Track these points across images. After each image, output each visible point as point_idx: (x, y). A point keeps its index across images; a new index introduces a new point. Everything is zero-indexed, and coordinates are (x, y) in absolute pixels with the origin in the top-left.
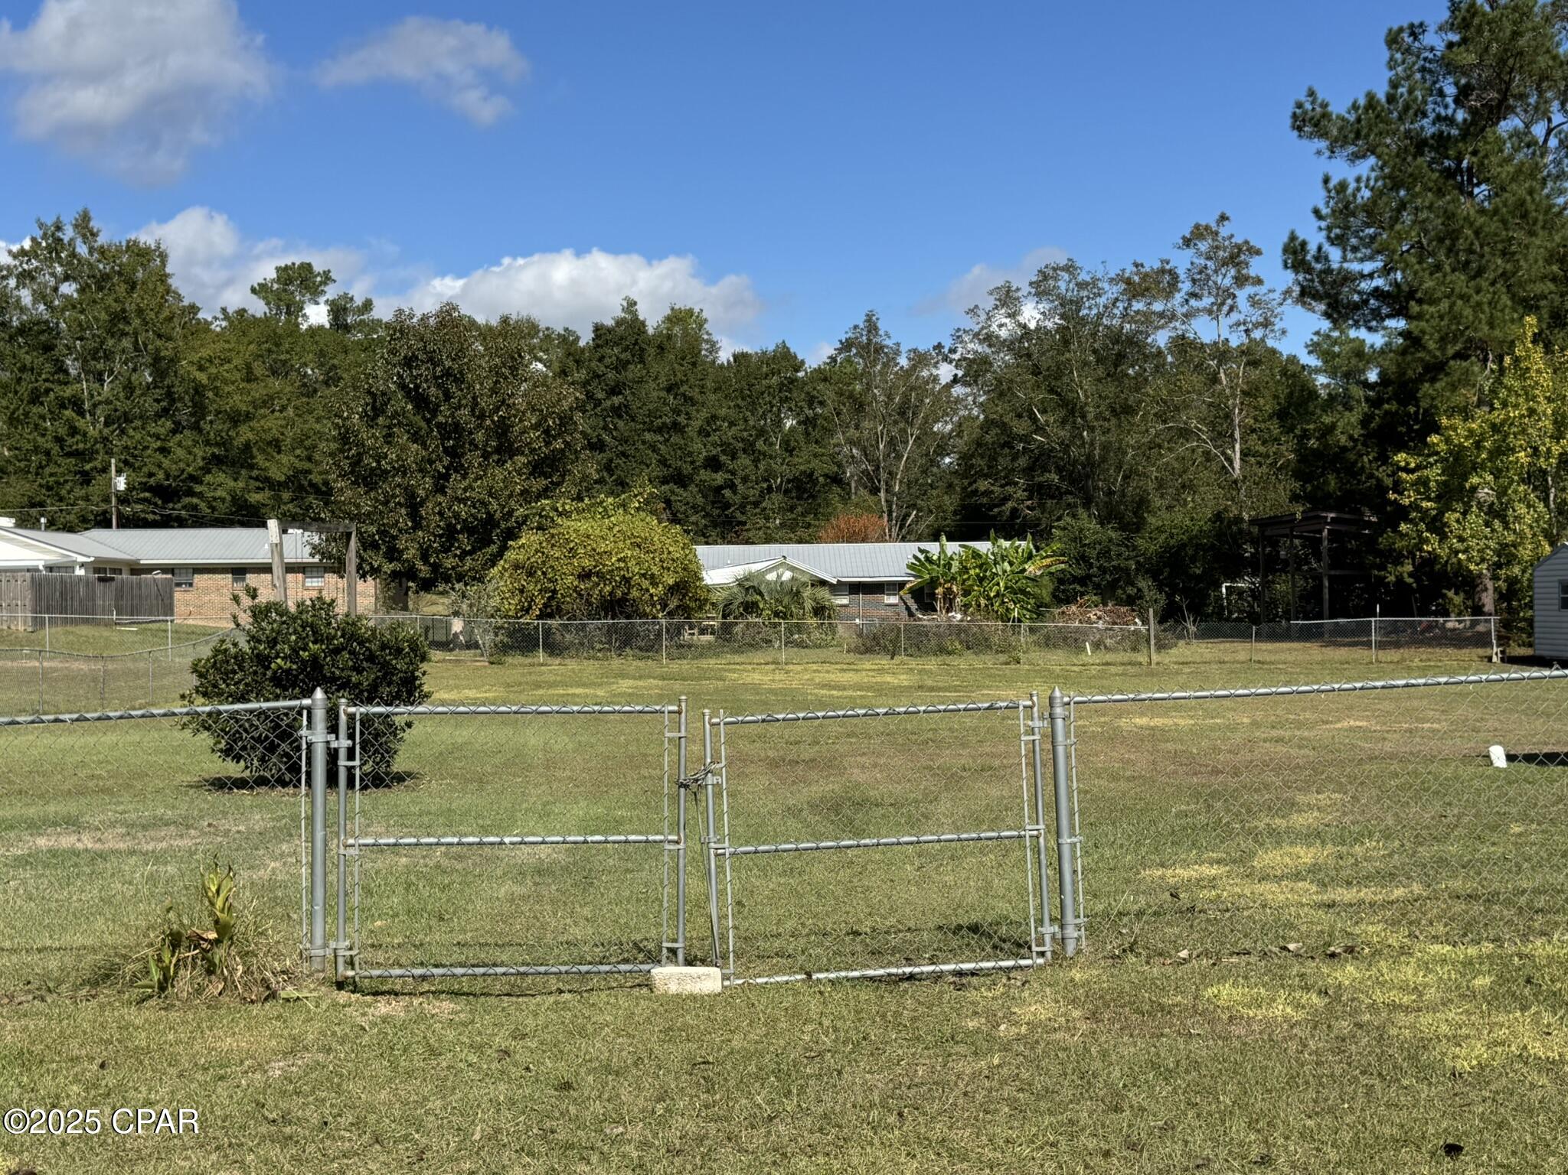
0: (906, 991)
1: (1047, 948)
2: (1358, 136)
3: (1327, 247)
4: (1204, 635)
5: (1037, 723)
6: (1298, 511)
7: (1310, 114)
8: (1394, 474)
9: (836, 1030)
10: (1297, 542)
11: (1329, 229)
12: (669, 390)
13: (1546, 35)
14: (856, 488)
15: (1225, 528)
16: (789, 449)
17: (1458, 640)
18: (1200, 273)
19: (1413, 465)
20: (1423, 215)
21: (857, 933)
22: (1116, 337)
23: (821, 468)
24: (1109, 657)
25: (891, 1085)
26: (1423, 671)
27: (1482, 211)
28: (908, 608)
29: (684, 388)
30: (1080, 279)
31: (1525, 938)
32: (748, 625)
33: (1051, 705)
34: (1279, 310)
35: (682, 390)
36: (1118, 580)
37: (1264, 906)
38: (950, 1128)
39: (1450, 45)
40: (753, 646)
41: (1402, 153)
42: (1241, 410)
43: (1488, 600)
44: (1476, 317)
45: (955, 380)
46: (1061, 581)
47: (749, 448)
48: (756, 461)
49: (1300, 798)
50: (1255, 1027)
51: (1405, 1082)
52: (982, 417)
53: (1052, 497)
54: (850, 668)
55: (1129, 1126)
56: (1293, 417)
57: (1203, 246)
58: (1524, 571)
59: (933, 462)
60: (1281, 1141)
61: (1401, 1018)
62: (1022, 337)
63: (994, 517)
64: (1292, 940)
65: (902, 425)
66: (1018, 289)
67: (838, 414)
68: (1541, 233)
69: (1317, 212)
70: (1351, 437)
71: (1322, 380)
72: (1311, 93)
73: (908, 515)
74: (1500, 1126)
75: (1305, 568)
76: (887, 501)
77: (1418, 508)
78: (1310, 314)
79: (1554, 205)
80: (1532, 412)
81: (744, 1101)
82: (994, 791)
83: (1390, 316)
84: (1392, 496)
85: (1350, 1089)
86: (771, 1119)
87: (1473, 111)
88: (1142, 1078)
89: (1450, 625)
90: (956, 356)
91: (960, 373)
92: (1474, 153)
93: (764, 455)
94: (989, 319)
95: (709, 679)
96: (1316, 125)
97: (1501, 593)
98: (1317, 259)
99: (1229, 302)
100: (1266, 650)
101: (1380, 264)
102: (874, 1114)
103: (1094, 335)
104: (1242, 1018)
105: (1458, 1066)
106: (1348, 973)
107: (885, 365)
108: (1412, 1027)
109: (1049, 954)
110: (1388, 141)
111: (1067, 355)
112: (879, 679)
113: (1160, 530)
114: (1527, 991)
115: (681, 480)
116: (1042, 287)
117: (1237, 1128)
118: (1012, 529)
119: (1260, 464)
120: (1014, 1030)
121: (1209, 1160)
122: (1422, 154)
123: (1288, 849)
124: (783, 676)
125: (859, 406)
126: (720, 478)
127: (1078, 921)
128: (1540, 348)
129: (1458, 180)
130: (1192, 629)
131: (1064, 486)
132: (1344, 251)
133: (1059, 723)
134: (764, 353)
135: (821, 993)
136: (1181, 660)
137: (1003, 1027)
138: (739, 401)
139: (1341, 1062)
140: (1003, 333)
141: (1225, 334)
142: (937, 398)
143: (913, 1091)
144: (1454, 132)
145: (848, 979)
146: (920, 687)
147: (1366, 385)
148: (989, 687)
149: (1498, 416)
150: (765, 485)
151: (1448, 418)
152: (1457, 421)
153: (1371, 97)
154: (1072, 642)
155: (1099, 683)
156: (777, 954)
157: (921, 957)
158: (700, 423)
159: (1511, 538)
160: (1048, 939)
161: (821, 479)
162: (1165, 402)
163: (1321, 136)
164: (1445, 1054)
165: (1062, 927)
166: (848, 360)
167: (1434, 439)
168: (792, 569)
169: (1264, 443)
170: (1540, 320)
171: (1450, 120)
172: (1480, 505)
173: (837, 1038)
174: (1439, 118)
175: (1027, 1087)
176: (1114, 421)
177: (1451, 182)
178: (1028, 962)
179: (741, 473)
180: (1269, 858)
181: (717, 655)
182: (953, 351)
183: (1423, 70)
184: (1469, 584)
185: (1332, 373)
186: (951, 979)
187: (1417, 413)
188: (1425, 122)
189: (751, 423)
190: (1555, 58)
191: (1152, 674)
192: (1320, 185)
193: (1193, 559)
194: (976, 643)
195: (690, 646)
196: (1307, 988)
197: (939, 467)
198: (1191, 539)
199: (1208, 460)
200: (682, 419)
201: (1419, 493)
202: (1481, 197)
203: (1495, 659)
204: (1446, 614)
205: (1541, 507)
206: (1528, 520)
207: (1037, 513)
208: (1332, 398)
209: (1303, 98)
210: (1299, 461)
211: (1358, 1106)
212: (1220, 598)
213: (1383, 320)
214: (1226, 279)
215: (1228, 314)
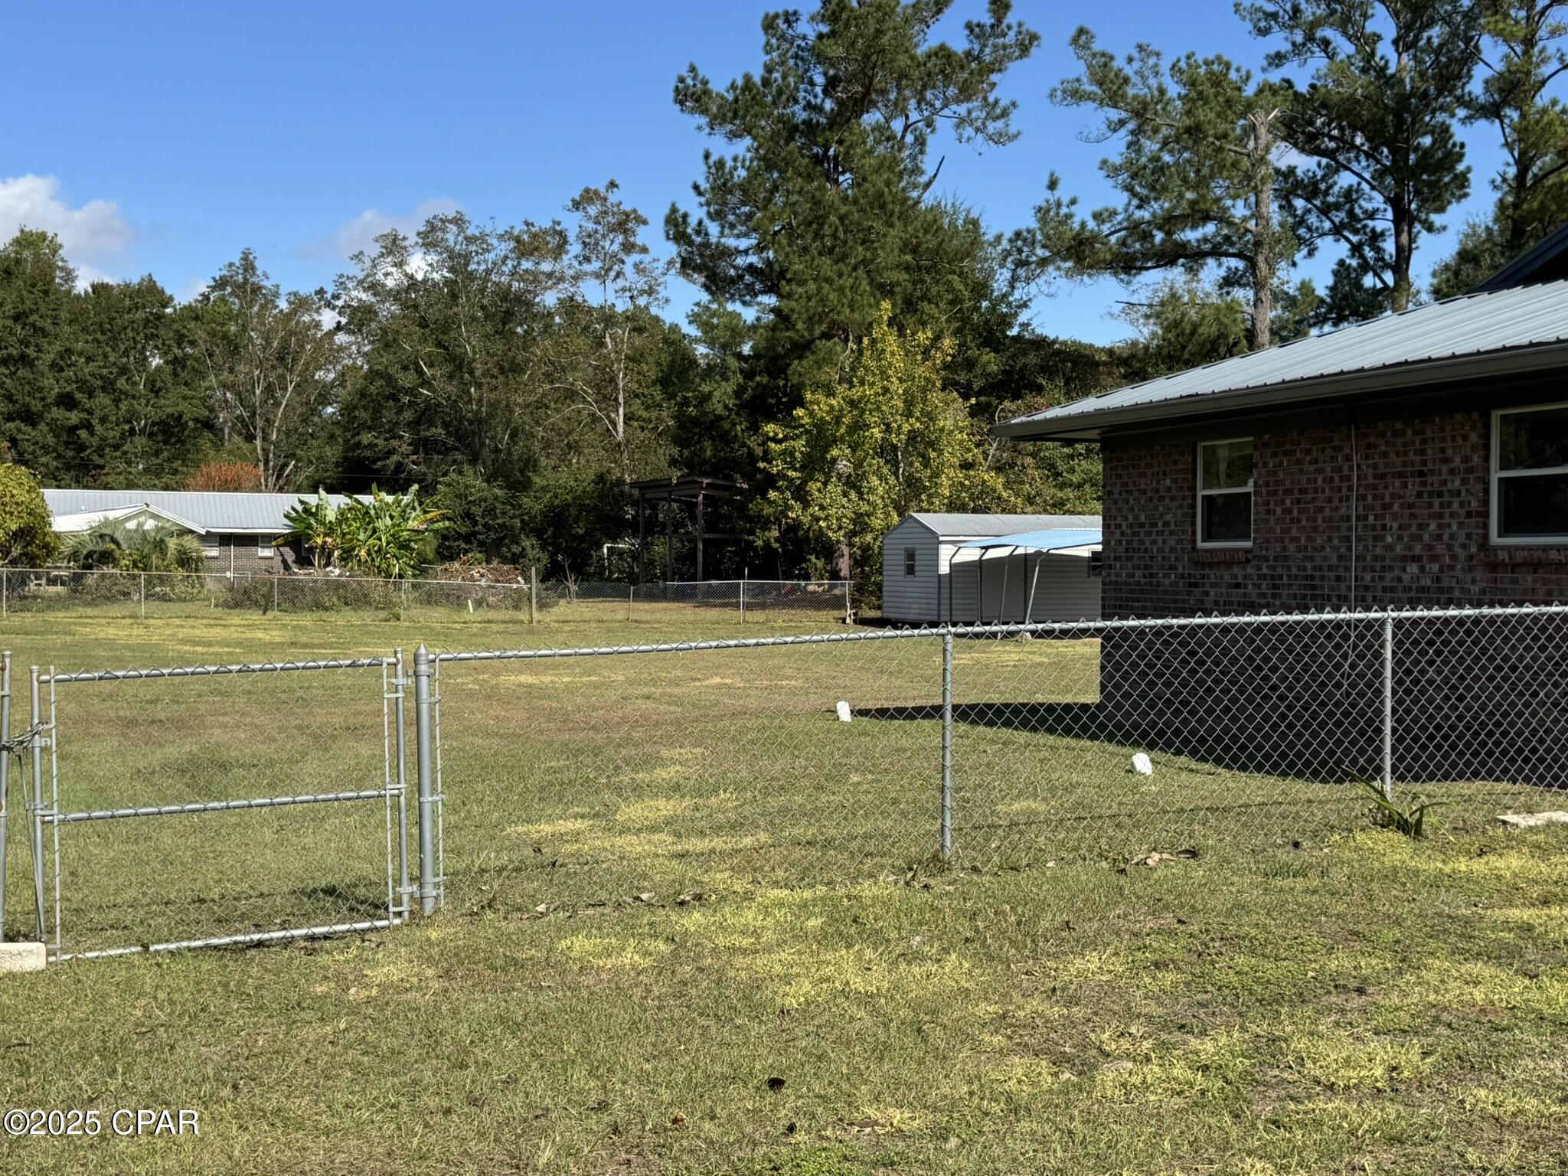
0: (252, 959)
1: (405, 908)
2: (735, 116)
3: (707, 222)
4: (586, 594)
5: (401, 681)
6: (675, 475)
7: (692, 89)
8: (764, 443)
9: (172, 1003)
10: (675, 505)
11: (708, 204)
12: (16, 318)
13: (905, 35)
14: (230, 434)
15: (607, 492)
16: (155, 390)
17: (816, 603)
18: (590, 236)
19: (781, 436)
20: (794, 198)
21: (202, 901)
22: (504, 294)
23: (191, 411)
24: (491, 615)
25: (228, 1057)
26: (786, 631)
27: (845, 199)
28: (284, 561)
29: (34, 318)
30: (469, 232)
31: (854, 880)
32: (103, 576)
33: (416, 662)
34: (662, 280)
35: (31, 319)
36: (503, 538)
37: (622, 858)
38: (287, 1098)
39: (820, 36)
40: (110, 599)
41: (774, 136)
42: (626, 375)
43: (844, 565)
44: (839, 301)
45: (339, 327)
46: (445, 538)
47: (108, 386)
48: (117, 401)
49: (665, 753)
50: (604, 976)
51: (738, 1022)
52: (366, 367)
53: (439, 453)
54: (218, 622)
55: (473, 1082)
56: (674, 384)
57: (593, 210)
58: (875, 539)
59: (314, 411)
60: (618, 1086)
61: (740, 961)
62: (409, 287)
63: (378, 471)
64: (645, 890)
65: (280, 371)
66: (405, 238)
67: (210, 356)
68: (897, 223)
69: (696, 187)
70: (726, 407)
71: (701, 350)
72: (693, 69)
73: (286, 465)
74: (820, 1058)
75: (682, 531)
76: (263, 449)
77: (785, 477)
78: (691, 285)
79: (908, 198)
80: (886, 390)
81: (61, 1083)
82: (365, 750)
83: (763, 292)
84: (761, 465)
85: (687, 1032)
86: (91, 1100)
87: (840, 103)
88: (490, 1033)
89: (811, 588)
90: (340, 303)
91: (344, 321)
92: (840, 142)
93: (126, 394)
94: (375, 266)
95: (56, 633)
96: (697, 101)
97: (855, 559)
98: (698, 233)
99: (616, 267)
100: (644, 610)
101: (754, 242)
102: (206, 1088)
103: (482, 290)
104: (592, 968)
105: (787, 1003)
106: (694, 920)
107: (263, 307)
108: (748, 968)
109: (406, 915)
110: (763, 123)
111: (455, 310)
112: (249, 635)
113: (544, 489)
114: (853, 930)
115: (29, 418)
116: (430, 238)
117: (579, 1076)
118: (396, 484)
119: (642, 429)
120: (364, 993)
121: (548, 1109)
122: (793, 139)
123: (648, 802)
124: (141, 631)
125: (234, 348)
126: (74, 417)
127: (437, 880)
128: (895, 330)
129: (826, 167)
130: (574, 588)
131: (451, 441)
132: (723, 227)
133: (424, 680)
134: (127, 286)
135: (158, 965)
136: (562, 618)
137: (353, 991)
138: (99, 336)
139: (681, 1005)
140: (390, 283)
141: (611, 299)
142: (318, 344)
143: (251, 1062)
144: (823, 120)
145: (190, 949)
146: (293, 644)
147: (740, 357)
148: (367, 645)
149: (856, 393)
150: (127, 427)
151: (813, 393)
152: (820, 397)
153: (748, 78)
154: (455, 599)
155: (478, 640)
156: (112, 927)
157: (271, 923)
158: (52, 356)
159: (865, 508)
160: (405, 898)
161: (191, 424)
162: (553, 364)
163: (702, 112)
164: (775, 993)
165: (421, 886)
166: (222, 299)
167: (799, 412)
168: (155, 516)
169: (647, 408)
170: (894, 305)
171: (819, 109)
172: (839, 477)
173: (173, 1012)
174: (809, 106)
175: (370, 1050)
176: (501, 379)
177: (819, 168)
178: (385, 923)
179: (98, 413)
180: (634, 811)
181: (66, 608)
182: (336, 297)
183: (796, 56)
184: (828, 550)
185: (711, 344)
186: (303, 944)
187: (785, 386)
188: (797, 108)
189: (112, 359)
190: (912, 58)
191: (532, 632)
192: (701, 160)
193: (577, 520)
194: (358, 600)
195: (35, 597)
196: (655, 936)
197: (320, 416)
198: (574, 499)
199: (593, 421)
200: (31, 352)
201: (786, 463)
202: (845, 185)
203: (848, 621)
204: (807, 577)
205: (892, 480)
206: (880, 491)
207: (423, 468)
208: (710, 368)
209: (685, 74)
210: (679, 427)
211: (693, 1046)
212: (602, 558)
213: (756, 295)
214: (613, 245)
215: (614, 280)
